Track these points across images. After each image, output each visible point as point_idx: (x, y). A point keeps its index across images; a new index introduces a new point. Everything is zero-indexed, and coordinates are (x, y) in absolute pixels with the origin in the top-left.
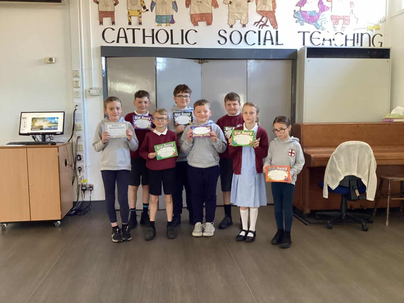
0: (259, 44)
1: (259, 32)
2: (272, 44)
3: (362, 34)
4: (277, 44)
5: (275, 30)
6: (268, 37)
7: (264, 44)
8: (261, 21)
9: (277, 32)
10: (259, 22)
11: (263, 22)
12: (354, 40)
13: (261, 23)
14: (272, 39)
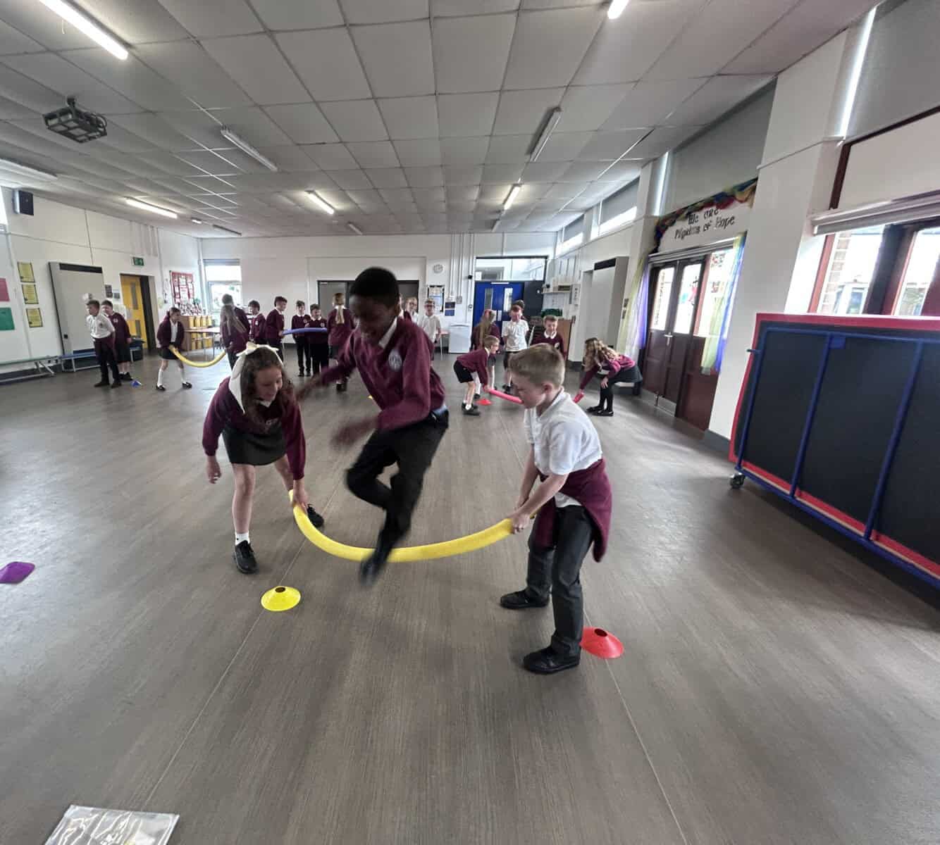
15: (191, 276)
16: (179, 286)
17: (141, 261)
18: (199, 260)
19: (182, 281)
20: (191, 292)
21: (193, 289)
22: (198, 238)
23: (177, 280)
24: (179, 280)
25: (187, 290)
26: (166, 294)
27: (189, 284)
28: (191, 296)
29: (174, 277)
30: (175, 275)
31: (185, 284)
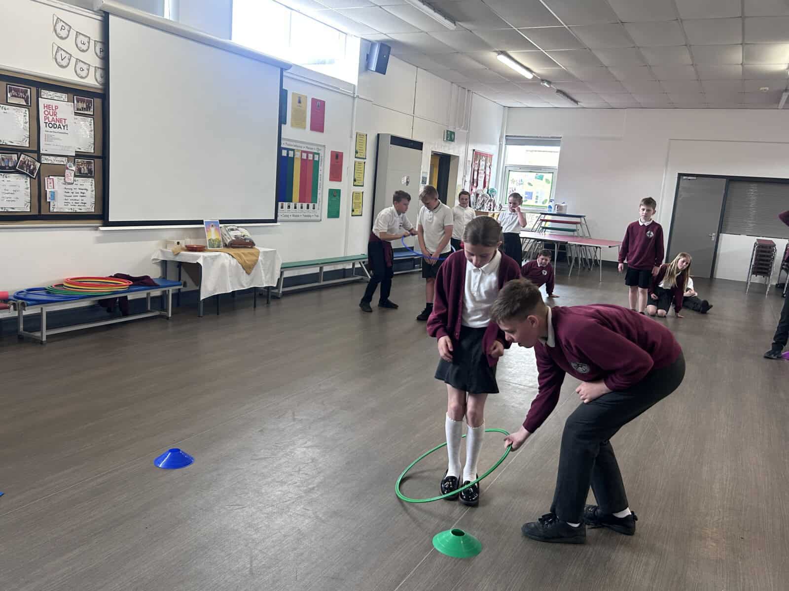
15: (491, 156)
16: (478, 170)
17: (453, 136)
18: (501, 137)
19: (482, 163)
20: (487, 180)
21: (490, 176)
22: (504, 107)
23: (478, 162)
24: (480, 161)
25: (484, 176)
26: (465, 181)
27: (488, 168)
28: (487, 185)
29: (476, 159)
30: (477, 155)
31: (483, 168)
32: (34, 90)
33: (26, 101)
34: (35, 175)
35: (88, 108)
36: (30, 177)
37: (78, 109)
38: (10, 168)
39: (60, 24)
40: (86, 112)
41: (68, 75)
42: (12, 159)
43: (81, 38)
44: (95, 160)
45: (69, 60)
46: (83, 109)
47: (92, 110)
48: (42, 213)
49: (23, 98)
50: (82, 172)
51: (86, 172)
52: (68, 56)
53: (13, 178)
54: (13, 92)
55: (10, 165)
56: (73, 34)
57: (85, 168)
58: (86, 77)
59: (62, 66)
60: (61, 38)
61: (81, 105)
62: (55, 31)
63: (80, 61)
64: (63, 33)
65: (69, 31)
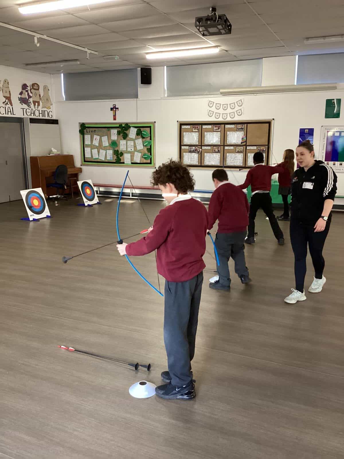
0: (6, 114)
1: (5, 107)
2: (11, 114)
3: (45, 111)
4: (13, 114)
5: (12, 107)
6: (9, 111)
7: (8, 114)
8: (5, 101)
9: (12, 108)
10: (4, 102)
11: (6, 102)
12: (42, 113)
13: (6, 103)
14: (11, 112)
32: (201, 126)
33: (198, 130)
34: (200, 153)
35: (219, 129)
36: (199, 154)
37: (215, 130)
38: (193, 151)
39: (210, 102)
40: (218, 130)
41: (213, 119)
42: (192, 148)
43: (217, 105)
44: (221, 146)
45: (213, 114)
46: (217, 129)
47: (220, 129)
48: (202, 165)
49: (197, 129)
50: (216, 151)
51: (217, 151)
52: (212, 112)
53: (193, 154)
54: (194, 128)
55: (192, 150)
56: (215, 104)
57: (217, 150)
58: (219, 118)
59: (210, 116)
60: (210, 107)
61: (216, 128)
62: (209, 105)
63: (217, 113)
64: (211, 106)
65: (213, 104)
